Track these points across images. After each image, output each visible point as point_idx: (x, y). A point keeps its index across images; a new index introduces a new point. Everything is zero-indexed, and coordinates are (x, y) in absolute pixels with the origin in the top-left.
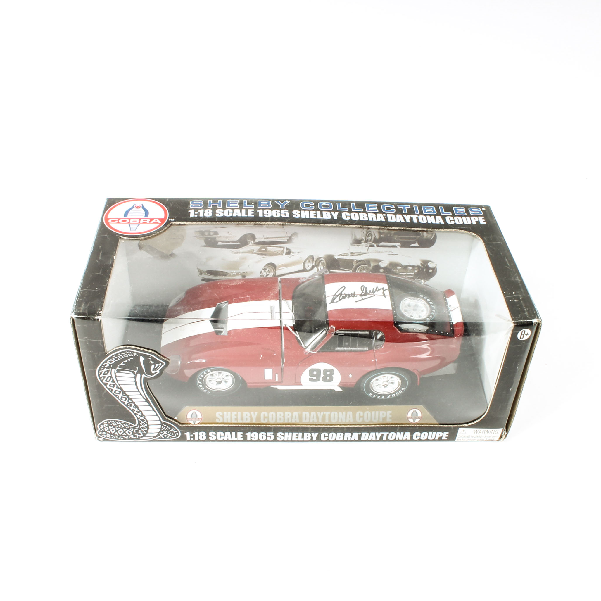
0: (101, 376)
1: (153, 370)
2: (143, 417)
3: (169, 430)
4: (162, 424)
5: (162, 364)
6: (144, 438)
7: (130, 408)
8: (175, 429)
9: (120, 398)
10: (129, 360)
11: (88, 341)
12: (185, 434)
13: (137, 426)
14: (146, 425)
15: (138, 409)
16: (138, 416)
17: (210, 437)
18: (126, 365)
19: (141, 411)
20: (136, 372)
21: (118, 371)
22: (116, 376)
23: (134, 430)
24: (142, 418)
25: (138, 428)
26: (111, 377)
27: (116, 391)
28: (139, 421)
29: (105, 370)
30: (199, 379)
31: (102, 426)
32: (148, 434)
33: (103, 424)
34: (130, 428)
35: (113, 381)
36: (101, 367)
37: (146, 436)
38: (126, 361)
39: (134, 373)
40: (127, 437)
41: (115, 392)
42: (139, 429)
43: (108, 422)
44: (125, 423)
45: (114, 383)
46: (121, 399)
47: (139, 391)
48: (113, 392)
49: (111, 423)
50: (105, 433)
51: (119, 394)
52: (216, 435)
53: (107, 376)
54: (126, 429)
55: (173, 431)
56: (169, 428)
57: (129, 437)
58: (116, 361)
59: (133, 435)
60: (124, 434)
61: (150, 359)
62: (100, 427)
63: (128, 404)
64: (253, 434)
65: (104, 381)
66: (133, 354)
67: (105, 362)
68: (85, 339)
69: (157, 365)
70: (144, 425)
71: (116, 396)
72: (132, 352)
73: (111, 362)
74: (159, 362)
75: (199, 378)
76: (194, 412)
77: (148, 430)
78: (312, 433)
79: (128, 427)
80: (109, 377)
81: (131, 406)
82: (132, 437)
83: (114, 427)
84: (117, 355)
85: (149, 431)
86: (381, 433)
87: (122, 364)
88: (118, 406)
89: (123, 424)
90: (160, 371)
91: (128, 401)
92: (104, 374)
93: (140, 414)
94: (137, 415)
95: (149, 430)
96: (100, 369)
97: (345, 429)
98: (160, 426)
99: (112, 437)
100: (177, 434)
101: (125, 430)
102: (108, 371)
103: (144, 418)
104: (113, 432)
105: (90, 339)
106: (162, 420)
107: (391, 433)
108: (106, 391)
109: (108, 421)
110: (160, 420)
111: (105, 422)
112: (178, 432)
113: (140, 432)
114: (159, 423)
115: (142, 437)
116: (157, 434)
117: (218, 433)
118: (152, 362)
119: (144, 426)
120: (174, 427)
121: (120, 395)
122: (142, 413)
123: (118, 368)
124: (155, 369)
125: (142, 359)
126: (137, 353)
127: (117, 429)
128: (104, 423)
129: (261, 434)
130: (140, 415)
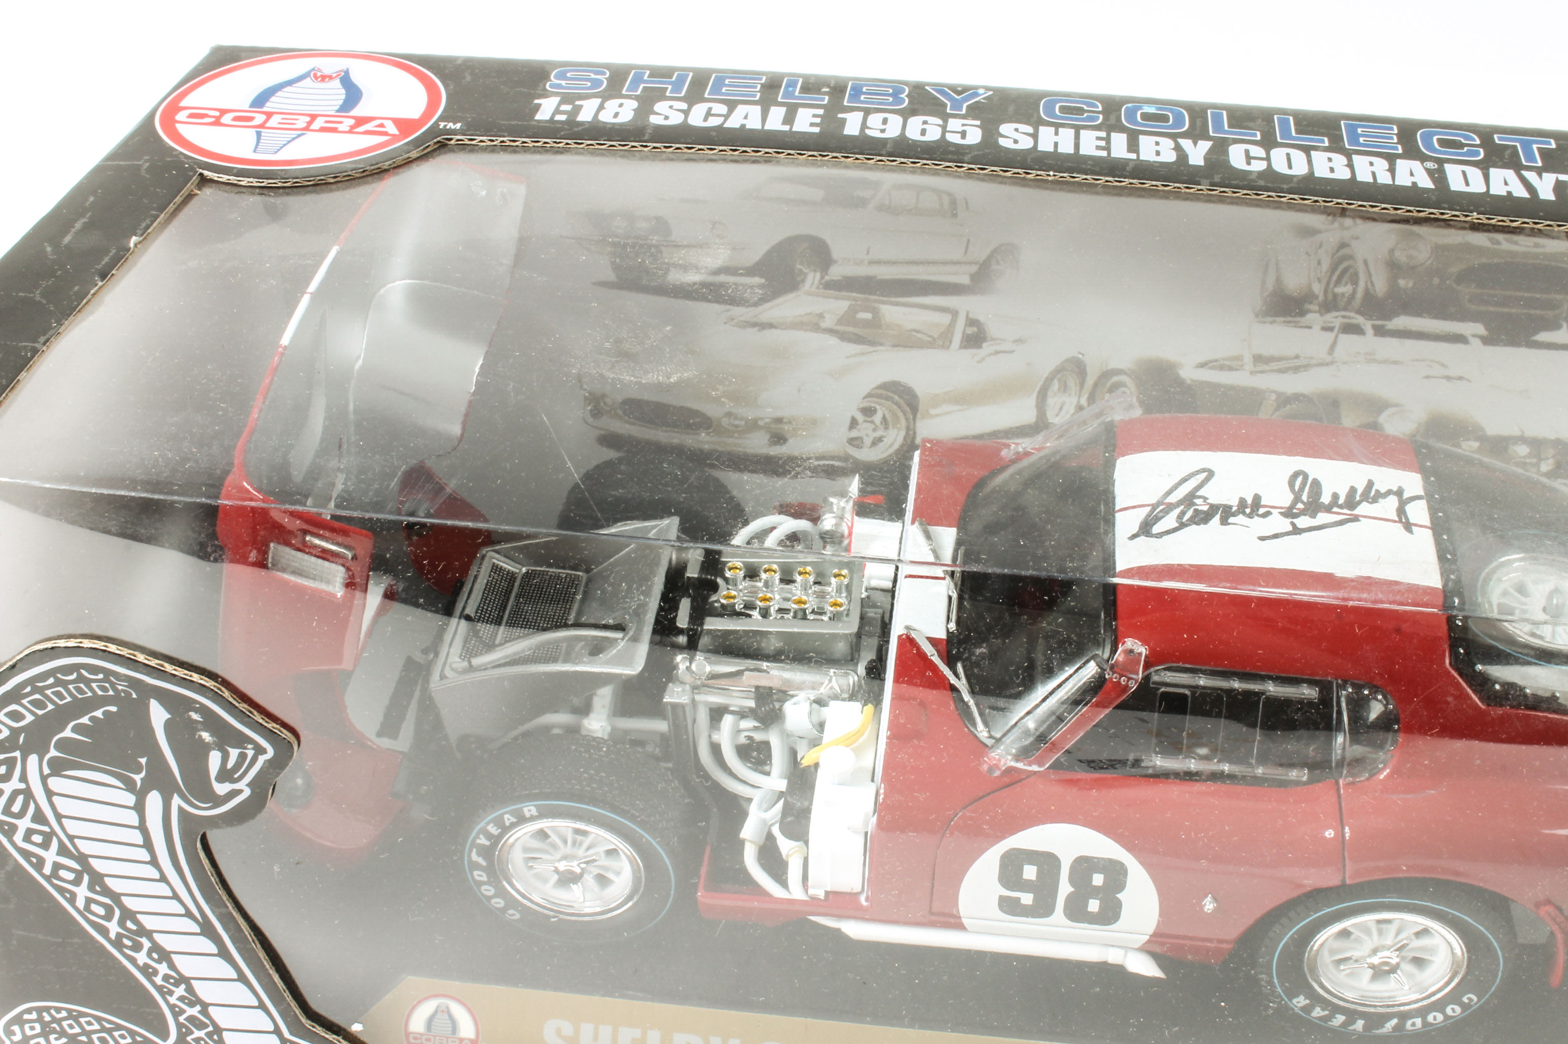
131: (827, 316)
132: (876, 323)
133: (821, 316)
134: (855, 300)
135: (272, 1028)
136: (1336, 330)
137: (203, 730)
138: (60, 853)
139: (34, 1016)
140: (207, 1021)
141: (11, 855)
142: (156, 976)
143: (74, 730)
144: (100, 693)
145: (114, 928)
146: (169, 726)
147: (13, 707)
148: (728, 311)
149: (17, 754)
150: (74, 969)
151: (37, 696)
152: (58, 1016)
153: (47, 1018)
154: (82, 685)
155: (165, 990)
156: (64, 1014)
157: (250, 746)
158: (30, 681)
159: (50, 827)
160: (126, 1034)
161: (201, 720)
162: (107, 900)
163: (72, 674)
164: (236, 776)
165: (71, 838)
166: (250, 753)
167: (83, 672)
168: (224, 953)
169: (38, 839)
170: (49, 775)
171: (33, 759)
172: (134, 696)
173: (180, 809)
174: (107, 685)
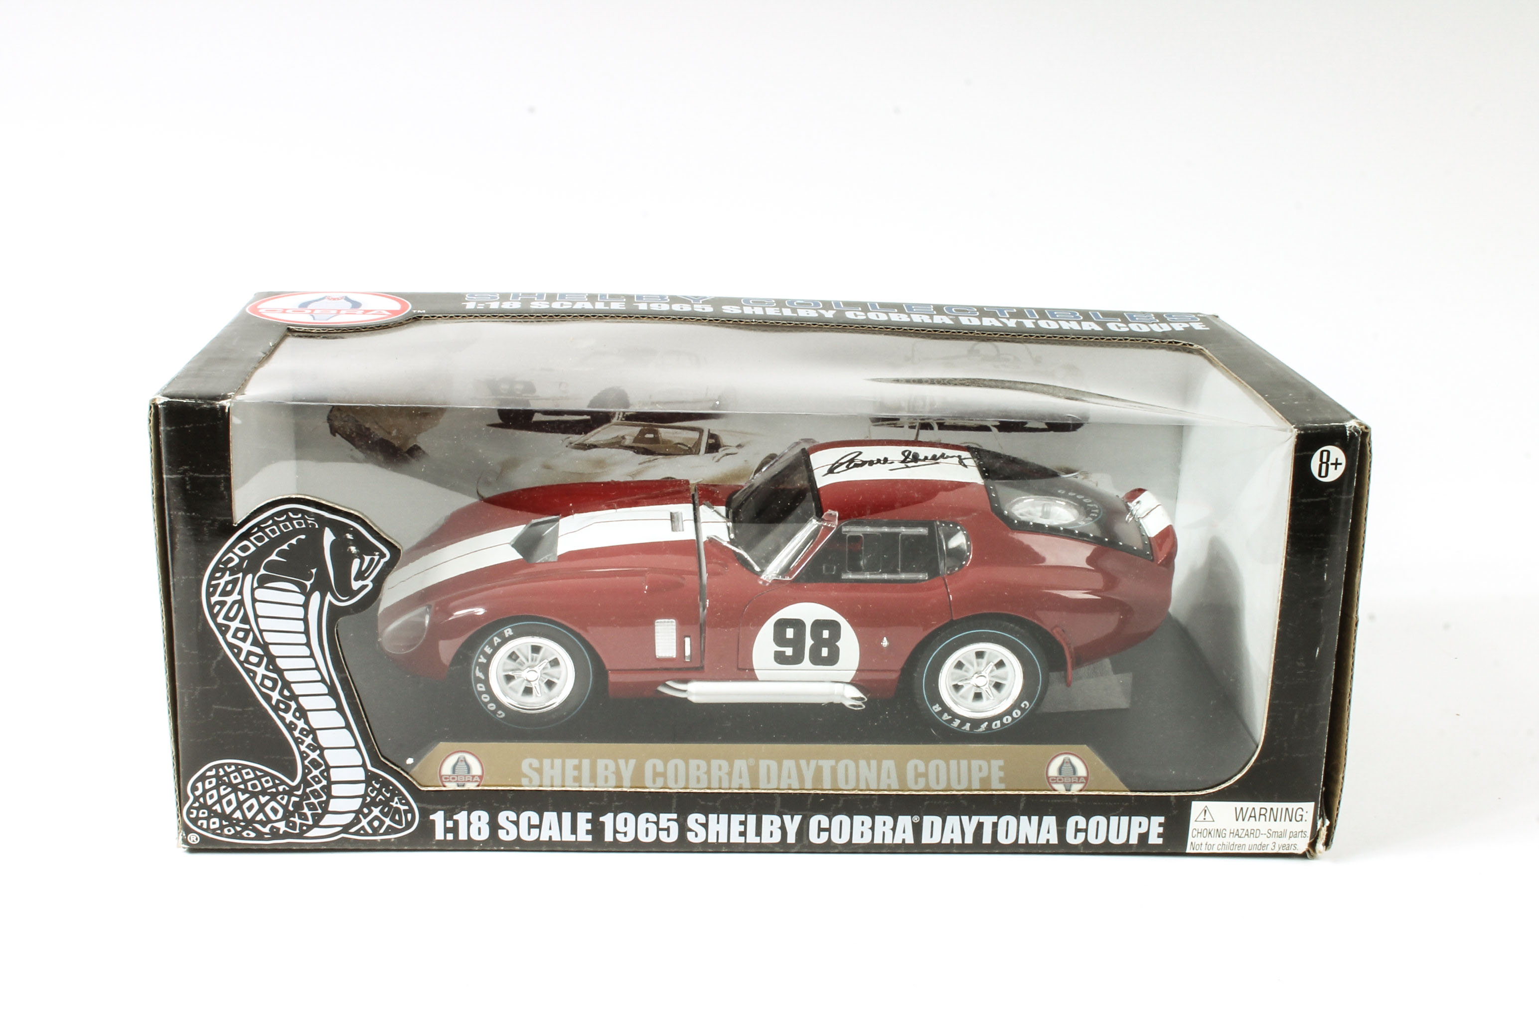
0: (214, 599)
1: (356, 579)
2: (318, 752)
3: (386, 803)
4: (370, 778)
5: (382, 555)
6: (315, 832)
7: (282, 719)
8: (405, 798)
9: (258, 680)
10: (294, 541)
11: (190, 478)
12: (432, 817)
13: (297, 788)
14: (324, 782)
15: (307, 722)
16: (303, 748)
17: (500, 831)
18: (285, 560)
19: (312, 731)
20: (308, 584)
21: (263, 582)
22: (254, 600)
23: (289, 801)
24: (314, 755)
25: (300, 793)
26: (241, 603)
27: (250, 653)
28: (304, 767)
29: (227, 577)
30: (480, 660)
31: (199, 785)
32: (328, 816)
33: (203, 778)
34: (278, 793)
35: (245, 620)
36: (216, 569)
37: (321, 824)
38: (285, 547)
39: (302, 587)
40: (266, 830)
41: (247, 660)
42: (305, 796)
43: (217, 772)
44: (266, 774)
45: (247, 627)
46: (262, 684)
47: (312, 656)
48: (242, 658)
49: (227, 774)
50: (203, 813)
51: (258, 665)
52: (516, 823)
53: (229, 600)
54: (267, 798)
55: (399, 805)
56: (388, 795)
57: (273, 827)
58: (259, 544)
59: (284, 823)
60: (260, 817)
61: (349, 536)
62: (194, 788)
63: (278, 701)
64: (621, 816)
65: (220, 620)
66: (305, 520)
67: (230, 549)
68: (180, 474)
69: (367, 559)
70: (320, 782)
71: (248, 671)
72: (304, 512)
73: (245, 549)
74: (372, 549)
75: (479, 657)
76: (462, 759)
77: (327, 803)
78: (784, 816)
79: (274, 790)
80: (234, 603)
81: (287, 710)
82: (282, 826)
83: (235, 789)
84: (263, 526)
85: (334, 805)
86: (975, 819)
87: (274, 557)
88: (251, 709)
89: (258, 778)
90: (372, 581)
91: (281, 693)
92: (220, 595)
93: (309, 740)
94: (300, 746)
95: (332, 801)
96: (212, 577)
97: (875, 803)
98: (363, 785)
99: (226, 831)
100: (409, 816)
101: (263, 800)
102: (234, 582)
103: (318, 755)
104: (228, 810)
105: (194, 471)
106: (370, 767)
107: (1004, 819)
108: (222, 654)
109: (217, 767)
110: (364, 765)
111: (210, 769)
112: (411, 810)
113: (306, 810)
114: (360, 774)
115: (310, 828)
116: (353, 815)
117: (525, 815)
118: (353, 549)
119: (317, 787)
120: (401, 793)
121: (261, 671)
122: (315, 739)
123: (262, 572)
124: (361, 576)
125: (329, 537)
126: (318, 518)
127: (242, 797)
128: (208, 774)
129: (643, 817)
130: (308, 746)
131: (627, 437)
132: (656, 440)
133: (623, 438)
134: (644, 426)
135: (360, 763)
136: (917, 428)
137: (352, 546)
138: (253, 644)
139: (213, 772)
140: (322, 762)
141: (222, 648)
142: (295, 731)
143: (277, 555)
144: (297, 527)
145: (275, 696)
146: (333, 545)
147: (245, 542)
148: (569, 438)
149: (240, 575)
150: (245, 731)
151: (260, 534)
152: (229, 770)
153: (222, 773)
154: (288, 523)
155: (300, 740)
156: (233, 768)
157: (377, 553)
158: (257, 525)
159: (251, 626)
160: (270, 780)
161: (352, 538)
162: (274, 676)
163: (283, 516)
164: (366, 575)
165: (261, 631)
166: (376, 558)
167: (290, 514)
168: (340, 709)
169: (241, 634)
170: (257, 588)
171: (249, 577)
172: (317, 527)
173: (330, 603)
174: (302, 521)
